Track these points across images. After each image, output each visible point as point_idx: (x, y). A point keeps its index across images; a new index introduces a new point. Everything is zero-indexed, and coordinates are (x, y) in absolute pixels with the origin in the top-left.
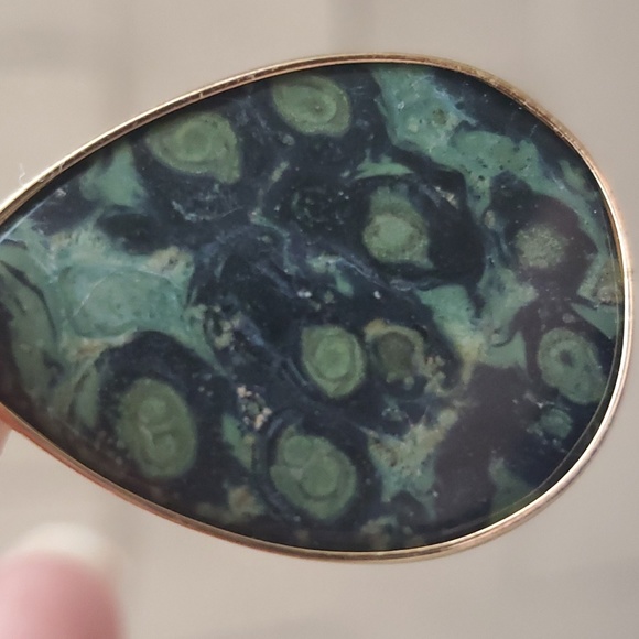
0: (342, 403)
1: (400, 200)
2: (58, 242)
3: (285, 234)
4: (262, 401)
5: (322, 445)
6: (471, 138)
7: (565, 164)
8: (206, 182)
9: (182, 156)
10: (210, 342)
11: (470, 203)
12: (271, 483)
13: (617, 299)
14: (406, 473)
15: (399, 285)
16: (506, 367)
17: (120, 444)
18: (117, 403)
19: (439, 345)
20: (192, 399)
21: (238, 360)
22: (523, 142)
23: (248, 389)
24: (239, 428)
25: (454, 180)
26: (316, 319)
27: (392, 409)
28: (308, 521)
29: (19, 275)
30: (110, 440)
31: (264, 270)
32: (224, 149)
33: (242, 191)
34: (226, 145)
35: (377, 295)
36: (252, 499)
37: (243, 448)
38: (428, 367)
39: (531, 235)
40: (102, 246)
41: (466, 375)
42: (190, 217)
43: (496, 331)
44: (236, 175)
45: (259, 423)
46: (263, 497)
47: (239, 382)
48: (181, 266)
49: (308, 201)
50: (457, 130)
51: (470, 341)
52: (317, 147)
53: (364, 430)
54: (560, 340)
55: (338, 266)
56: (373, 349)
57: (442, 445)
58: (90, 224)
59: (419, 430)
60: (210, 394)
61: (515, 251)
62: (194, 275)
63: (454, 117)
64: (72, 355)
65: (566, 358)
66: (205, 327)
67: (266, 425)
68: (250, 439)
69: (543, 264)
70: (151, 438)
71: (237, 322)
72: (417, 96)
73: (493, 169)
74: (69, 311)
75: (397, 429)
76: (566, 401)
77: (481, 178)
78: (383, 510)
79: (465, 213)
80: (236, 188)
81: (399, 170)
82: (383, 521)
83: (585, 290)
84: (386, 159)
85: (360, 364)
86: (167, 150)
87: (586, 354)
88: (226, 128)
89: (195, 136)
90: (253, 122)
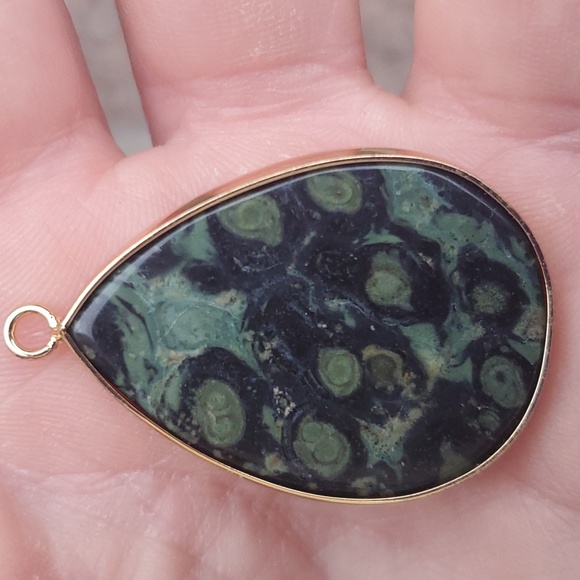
0: (344, 401)
1: (393, 261)
2: (155, 284)
3: (311, 283)
4: (290, 398)
5: (329, 429)
6: (448, 218)
7: (513, 240)
8: (258, 244)
9: (241, 225)
10: (257, 357)
11: (443, 265)
12: (294, 453)
13: (540, 337)
14: (384, 449)
15: (389, 322)
16: (457, 381)
17: (194, 422)
18: (193, 395)
19: (413, 364)
20: (243, 394)
21: (274, 369)
22: (485, 222)
23: (280, 390)
24: (274, 415)
25: (432, 248)
26: (329, 343)
27: (378, 407)
28: (317, 479)
29: (129, 307)
30: (188, 420)
31: (295, 308)
32: (271, 221)
33: (282, 252)
34: (273, 218)
35: (372, 328)
36: (280, 462)
37: (276, 429)
38: (405, 380)
39: (484, 289)
40: (187, 286)
41: (430, 386)
42: (246, 269)
43: (453, 357)
44: (279, 240)
45: (287, 413)
46: (287, 460)
47: (275, 384)
48: (238, 302)
49: (328, 259)
50: (437, 211)
51: (434, 362)
52: (337, 221)
53: (357, 420)
54: (497, 364)
55: (346, 307)
56: (367, 366)
57: (410, 432)
58: (177, 271)
59: (396, 422)
60: (255, 391)
61: (473, 301)
62: (247, 310)
63: (436, 202)
64: (164, 362)
65: (500, 377)
66: (253, 345)
67: (292, 414)
68: (280, 423)
69: (491, 311)
70: (215, 419)
71: (275, 344)
72: (411, 186)
73: (461, 241)
74: (162, 332)
75: (380, 420)
76: (498, 406)
77: (452, 247)
78: (369, 473)
79: (439, 272)
80: (278, 248)
81: (394, 239)
82: (367, 480)
83: (518, 331)
84: (385, 232)
85: (358, 376)
86: (231, 221)
87: (513, 374)
88: (273, 206)
89: (251, 212)
90: (293, 202)
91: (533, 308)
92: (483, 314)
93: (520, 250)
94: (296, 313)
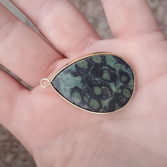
0: (98, 96)
1: (107, 72)
2: (66, 75)
3: (93, 75)
4: (89, 95)
5: (96, 101)
6: (117, 64)
7: (128, 68)
8: (84, 68)
9: (81, 65)
10: (83, 88)
13: (133, 85)
14: (105, 104)
15: (106, 82)
16: (118, 93)
17: (72, 99)
18: (72, 94)
19: (111, 90)
21: (86, 90)
22: (123, 65)
25: (114, 69)
26: (96, 86)
27: (104, 97)
28: (93, 109)
29: (61, 79)
32: (86, 64)
33: (88, 70)
35: (103, 83)
37: (86, 100)
38: (109, 92)
39: (123, 77)
40: (71, 76)
41: (113, 93)
42: (81, 73)
43: (117, 89)
44: (87, 68)
45: (88, 98)
46: (88, 106)
47: (86, 93)
48: (80, 78)
49: (96, 71)
50: (115, 63)
51: (114, 89)
52: (97, 65)
53: (101, 99)
54: (125, 90)
55: (99, 80)
56: (102, 90)
57: (110, 102)
58: (70, 73)
59: (107, 100)
60: (83, 94)
61: (121, 79)
62: (81, 80)
63: (115, 61)
64: (67, 89)
65: (126, 92)
66: (82, 86)
68: (87, 99)
69: (124, 81)
71: (86, 86)
72: (110, 59)
73: (119, 68)
74: (67, 83)
75: (105, 99)
76: (125, 97)
77: (117, 69)
78: (103, 109)
79: (115, 74)
81: (107, 68)
82: (102, 110)
83: (129, 84)
84: (106, 67)
85: (101, 92)
86: (79, 64)
87: (128, 92)
88: (86, 62)
89: (82, 63)
90: (89, 61)
91: (132, 80)
92: (123, 81)
93: (130, 70)
94: (90, 80)
